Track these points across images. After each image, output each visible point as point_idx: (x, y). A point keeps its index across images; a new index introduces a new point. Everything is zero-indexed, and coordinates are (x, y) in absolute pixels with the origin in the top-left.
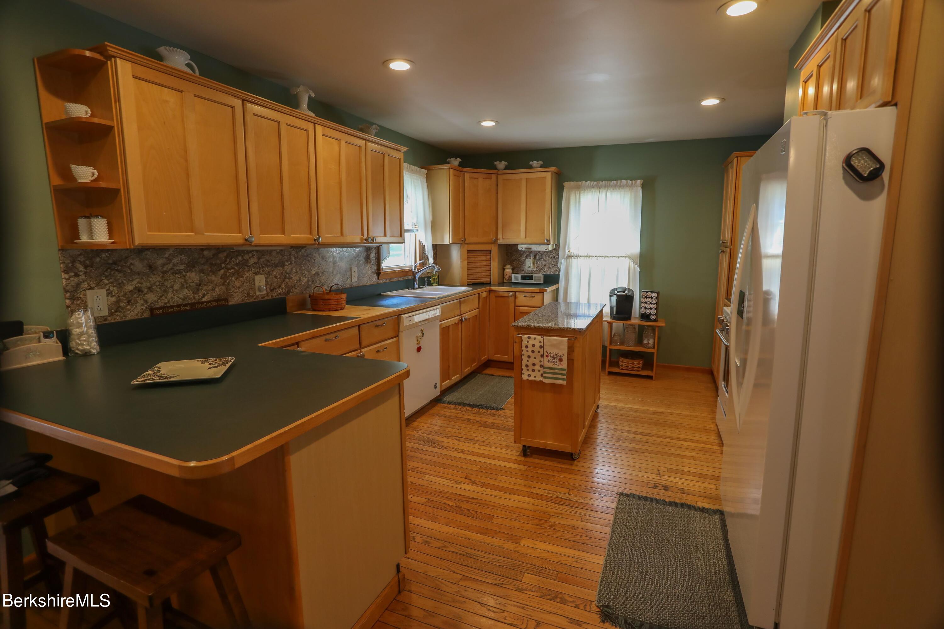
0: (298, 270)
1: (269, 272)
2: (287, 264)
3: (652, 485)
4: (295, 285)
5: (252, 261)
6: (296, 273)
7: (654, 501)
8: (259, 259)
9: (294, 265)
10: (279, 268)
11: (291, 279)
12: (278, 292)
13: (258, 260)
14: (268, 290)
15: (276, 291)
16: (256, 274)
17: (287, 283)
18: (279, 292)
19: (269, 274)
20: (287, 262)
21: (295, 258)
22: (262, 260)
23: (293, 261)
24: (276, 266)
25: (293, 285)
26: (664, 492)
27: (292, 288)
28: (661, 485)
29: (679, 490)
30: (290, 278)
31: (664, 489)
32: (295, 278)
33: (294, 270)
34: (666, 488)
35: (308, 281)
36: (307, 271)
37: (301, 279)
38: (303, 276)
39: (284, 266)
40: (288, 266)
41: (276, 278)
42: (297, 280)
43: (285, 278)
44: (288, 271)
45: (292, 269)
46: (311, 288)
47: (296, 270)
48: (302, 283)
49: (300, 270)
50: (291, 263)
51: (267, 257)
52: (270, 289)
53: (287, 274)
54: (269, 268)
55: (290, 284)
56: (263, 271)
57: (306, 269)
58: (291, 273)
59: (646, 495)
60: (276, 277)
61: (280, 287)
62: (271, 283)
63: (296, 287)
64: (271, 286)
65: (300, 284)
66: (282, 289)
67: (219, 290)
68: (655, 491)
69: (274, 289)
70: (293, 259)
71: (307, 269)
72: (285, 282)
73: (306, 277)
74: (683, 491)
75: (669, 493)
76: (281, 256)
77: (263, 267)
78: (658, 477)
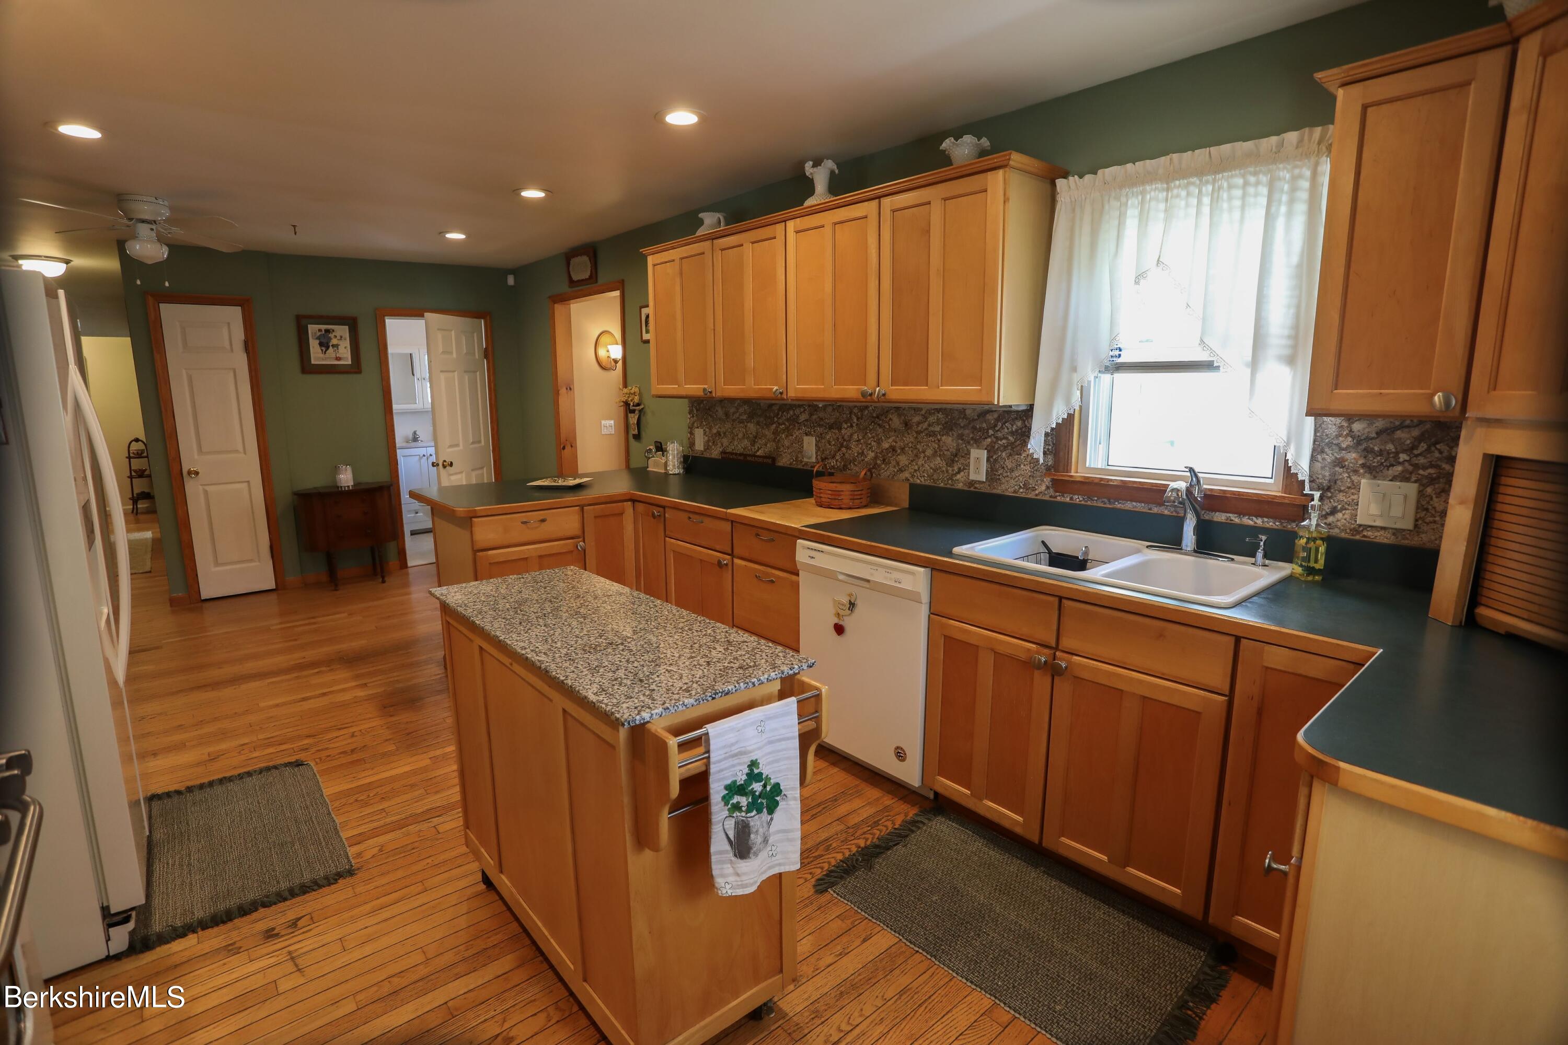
0: (860, 438)
1: (821, 434)
2: (845, 426)
3: (300, 923)
4: (854, 460)
5: (803, 417)
6: (858, 441)
7: (286, 894)
8: (811, 415)
9: (855, 428)
10: (834, 431)
11: (850, 449)
12: (830, 463)
13: (810, 417)
14: (819, 457)
15: (829, 461)
16: (807, 435)
17: (844, 454)
18: (832, 464)
19: (820, 437)
20: (846, 423)
21: (858, 419)
22: (814, 417)
23: (854, 422)
24: (831, 427)
25: (851, 459)
26: (271, 924)
27: (850, 463)
28: (282, 936)
29: (240, 948)
30: (848, 448)
31: (273, 929)
32: (855, 449)
33: (855, 437)
34: (270, 935)
35: (876, 458)
36: (875, 441)
37: (865, 452)
38: (868, 448)
39: (841, 429)
40: (846, 429)
41: (830, 445)
42: (859, 454)
43: (842, 446)
44: (846, 437)
45: (852, 435)
46: (880, 470)
47: (858, 437)
48: (866, 459)
49: (864, 437)
50: (852, 426)
51: (821, 415)
52: (822, 458)
53: (844, 440)
54: (822, 429)
55: (847, 456)
56: (814, 431)
57: (873, 437)
58: (850, 440)
59: (307, 897)
60: (829, 443)
61: (833, 457)
62: (823, 450)
63: (856, 463)
64: (823, 453)
65: (863, 460)
66: (837, 461)
67: (770, 446)
68: (291, 915)
69: (826, 458)
70: (855, 420)
71: (876, 438)
72: (840, 453)
73: (872, 451)
74: (232, 949)
75: (262, 926)
76: (838, 414)
77: (814, 427)
78: (296, 950)
